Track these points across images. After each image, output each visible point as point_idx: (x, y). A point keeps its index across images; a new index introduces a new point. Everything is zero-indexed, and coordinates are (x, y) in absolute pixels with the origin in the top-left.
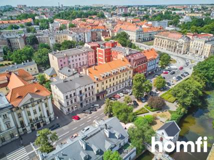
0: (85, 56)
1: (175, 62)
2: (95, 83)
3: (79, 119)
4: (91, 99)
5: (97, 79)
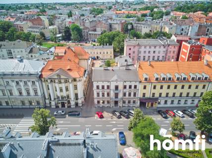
0: (163, 49)
2: (140, 82)
3: (101, 117)
4: (132, 101)
5: (146, 79)
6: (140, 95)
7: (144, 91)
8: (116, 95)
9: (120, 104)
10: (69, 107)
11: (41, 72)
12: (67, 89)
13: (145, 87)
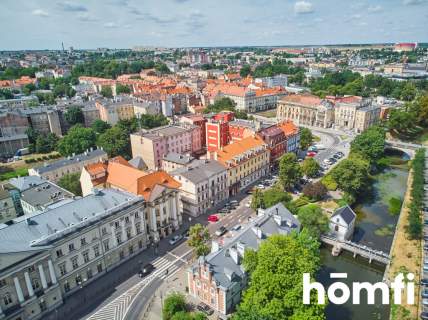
0: (188, 135)
1: (318, 139)
2: (228, 169)
4: (224, 194)
5: (231, 165)
6: (228, 184)
7: (231, 178)
8: (213, 193)
13: (231, 174)
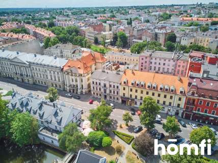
3: (91, 103)
4: (116, 98)
5: (125, 83)
6: (121, 94)
7: (124, 92)
8: (105, 91)
9: (108, 98)
10: (77, 93)
11: (63, 67)
12: (76, 81)
13: (124, 89)
